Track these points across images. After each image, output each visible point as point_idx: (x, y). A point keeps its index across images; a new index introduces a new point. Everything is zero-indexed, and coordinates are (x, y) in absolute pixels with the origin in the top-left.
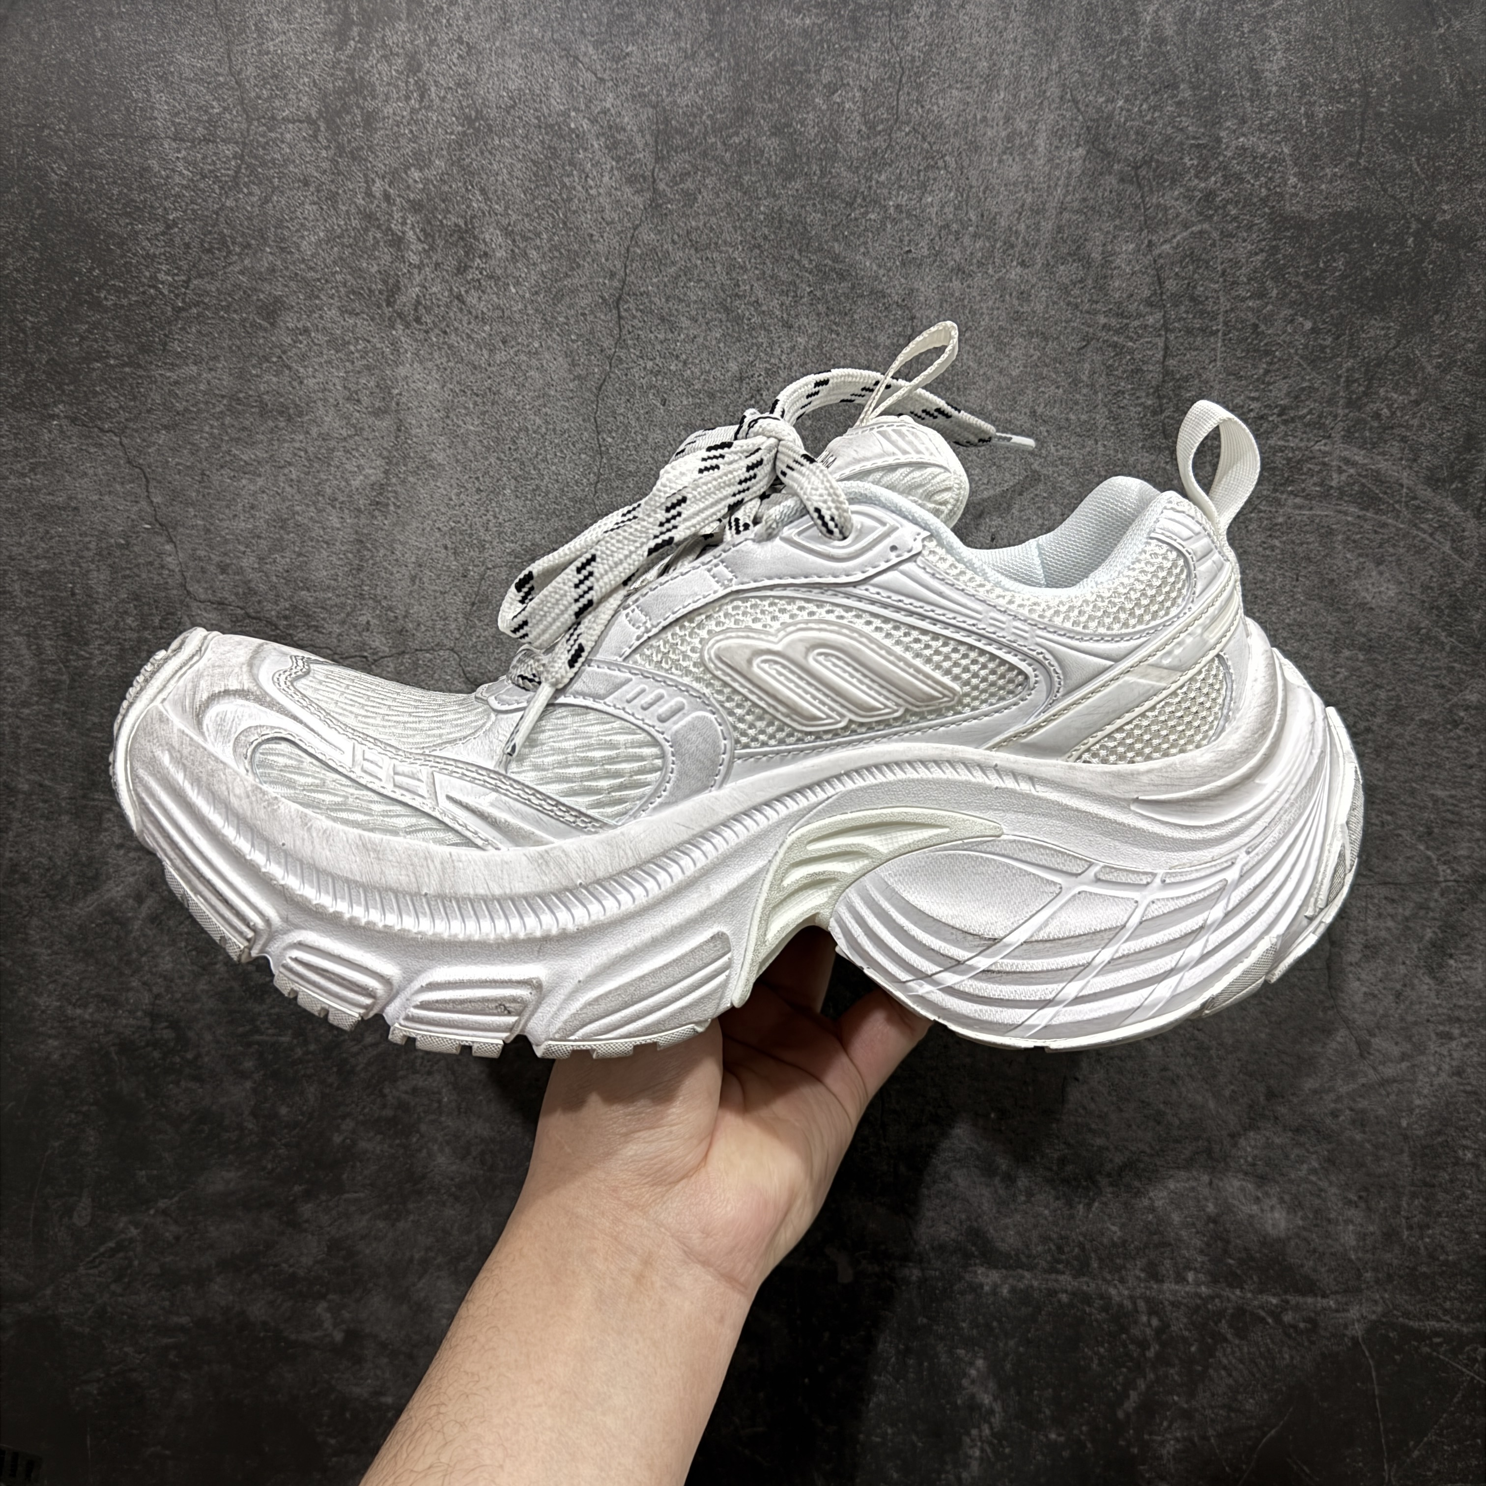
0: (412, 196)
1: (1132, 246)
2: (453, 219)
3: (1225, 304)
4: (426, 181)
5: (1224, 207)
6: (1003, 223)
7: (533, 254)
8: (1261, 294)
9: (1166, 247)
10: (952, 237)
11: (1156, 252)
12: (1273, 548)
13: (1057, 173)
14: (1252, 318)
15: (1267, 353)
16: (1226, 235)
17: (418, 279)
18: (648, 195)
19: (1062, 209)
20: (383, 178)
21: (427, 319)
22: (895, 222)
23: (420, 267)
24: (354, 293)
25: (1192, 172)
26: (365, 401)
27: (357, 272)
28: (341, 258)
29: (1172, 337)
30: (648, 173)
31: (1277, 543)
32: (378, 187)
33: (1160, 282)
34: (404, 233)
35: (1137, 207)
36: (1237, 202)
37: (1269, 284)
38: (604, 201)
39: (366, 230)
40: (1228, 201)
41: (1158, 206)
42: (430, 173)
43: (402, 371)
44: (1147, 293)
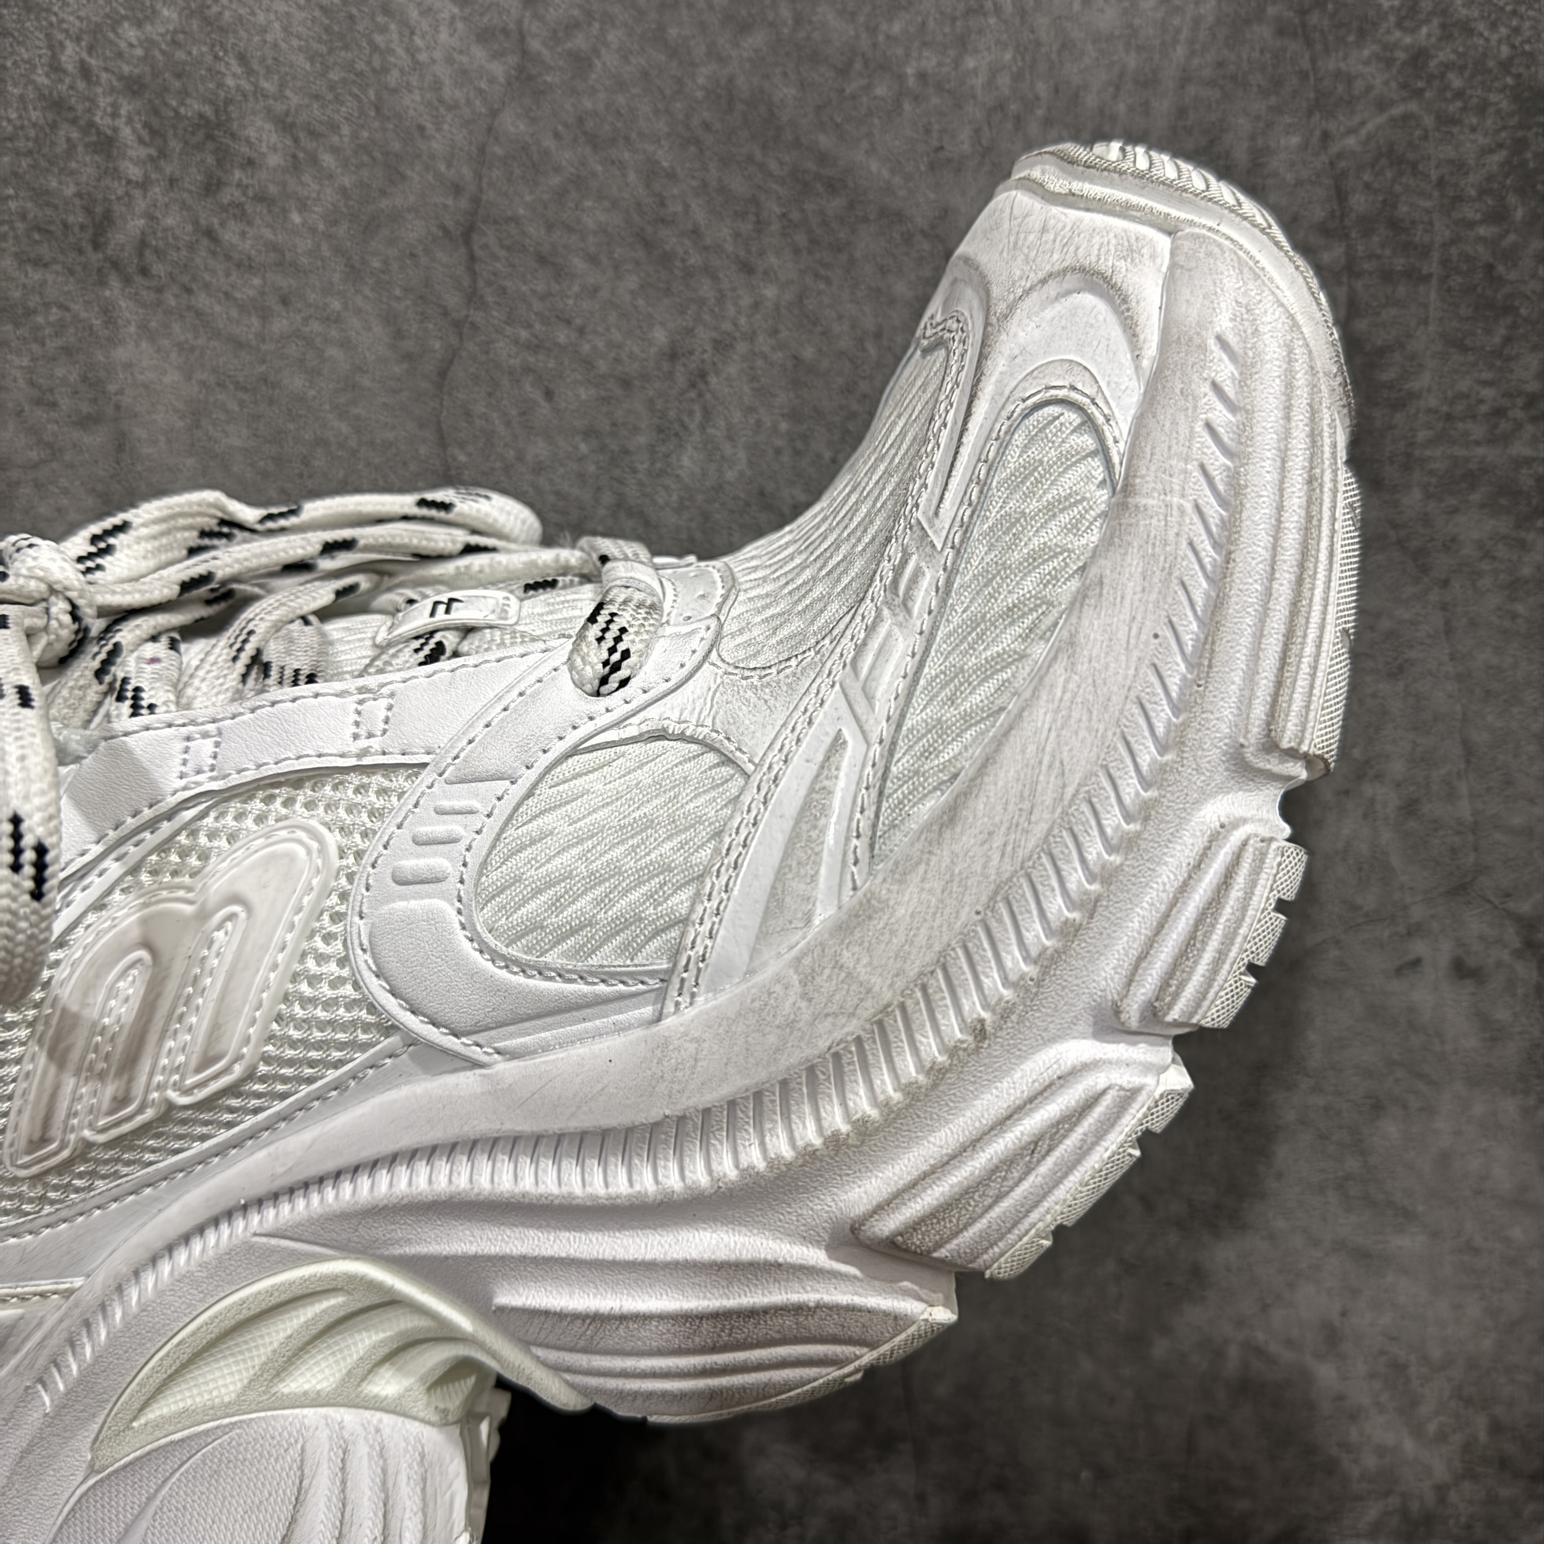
0: (126, 69)
1: (1295, 140)
2: (194, 107)
3: (1442, 231)
4: (149, 44)
5: (1442, 76)
6: (1091, 100)
7: (328, 160)
8: (1499, 216)
9: (1351, 142)
10: (1009, 126)
11: (1335, 148)
12: (1514, 616)
13: (1176, 21)
14: (1483, 253)
15: (1508, 309)
16: (1445, 121)
17: (141, 204)
18: (513, 60)
19: (1185, 79)
20: (78, 39)
21: (159, 269)
22: (916, 99)
23: (144, 185)
24: (39, 229)
25: (1392, 19)
26: (65, 403)
27: (41, 196)
28: (15, 174)
29: (1359, 285)
30: (512, 26)
31: (1520, 608)
32: (70, 55)
33: (1341, 195)
34: (115, 130)
35: (1303, 76)
36: (1462, 68)
37: (1512, 199)
38: (442, 71)
39: (54, 126)
40: (1447, 66)
41: (1338, 74)
42: (152, 30)
43: (121, 354)
44: (1319, 214)
